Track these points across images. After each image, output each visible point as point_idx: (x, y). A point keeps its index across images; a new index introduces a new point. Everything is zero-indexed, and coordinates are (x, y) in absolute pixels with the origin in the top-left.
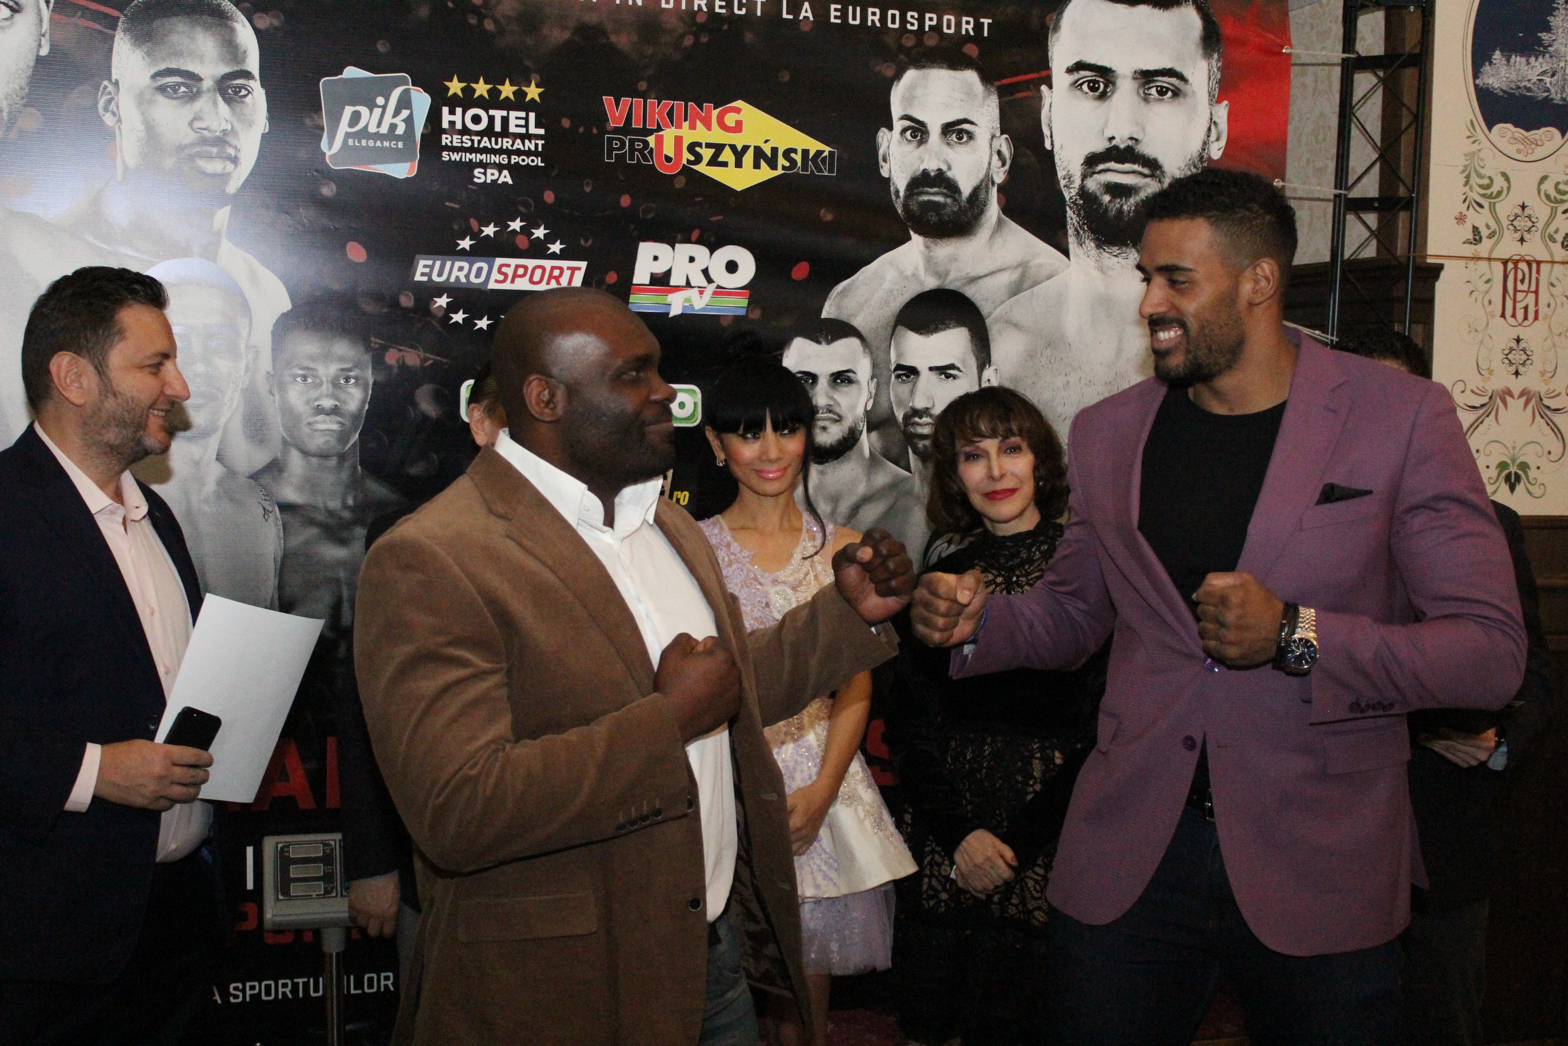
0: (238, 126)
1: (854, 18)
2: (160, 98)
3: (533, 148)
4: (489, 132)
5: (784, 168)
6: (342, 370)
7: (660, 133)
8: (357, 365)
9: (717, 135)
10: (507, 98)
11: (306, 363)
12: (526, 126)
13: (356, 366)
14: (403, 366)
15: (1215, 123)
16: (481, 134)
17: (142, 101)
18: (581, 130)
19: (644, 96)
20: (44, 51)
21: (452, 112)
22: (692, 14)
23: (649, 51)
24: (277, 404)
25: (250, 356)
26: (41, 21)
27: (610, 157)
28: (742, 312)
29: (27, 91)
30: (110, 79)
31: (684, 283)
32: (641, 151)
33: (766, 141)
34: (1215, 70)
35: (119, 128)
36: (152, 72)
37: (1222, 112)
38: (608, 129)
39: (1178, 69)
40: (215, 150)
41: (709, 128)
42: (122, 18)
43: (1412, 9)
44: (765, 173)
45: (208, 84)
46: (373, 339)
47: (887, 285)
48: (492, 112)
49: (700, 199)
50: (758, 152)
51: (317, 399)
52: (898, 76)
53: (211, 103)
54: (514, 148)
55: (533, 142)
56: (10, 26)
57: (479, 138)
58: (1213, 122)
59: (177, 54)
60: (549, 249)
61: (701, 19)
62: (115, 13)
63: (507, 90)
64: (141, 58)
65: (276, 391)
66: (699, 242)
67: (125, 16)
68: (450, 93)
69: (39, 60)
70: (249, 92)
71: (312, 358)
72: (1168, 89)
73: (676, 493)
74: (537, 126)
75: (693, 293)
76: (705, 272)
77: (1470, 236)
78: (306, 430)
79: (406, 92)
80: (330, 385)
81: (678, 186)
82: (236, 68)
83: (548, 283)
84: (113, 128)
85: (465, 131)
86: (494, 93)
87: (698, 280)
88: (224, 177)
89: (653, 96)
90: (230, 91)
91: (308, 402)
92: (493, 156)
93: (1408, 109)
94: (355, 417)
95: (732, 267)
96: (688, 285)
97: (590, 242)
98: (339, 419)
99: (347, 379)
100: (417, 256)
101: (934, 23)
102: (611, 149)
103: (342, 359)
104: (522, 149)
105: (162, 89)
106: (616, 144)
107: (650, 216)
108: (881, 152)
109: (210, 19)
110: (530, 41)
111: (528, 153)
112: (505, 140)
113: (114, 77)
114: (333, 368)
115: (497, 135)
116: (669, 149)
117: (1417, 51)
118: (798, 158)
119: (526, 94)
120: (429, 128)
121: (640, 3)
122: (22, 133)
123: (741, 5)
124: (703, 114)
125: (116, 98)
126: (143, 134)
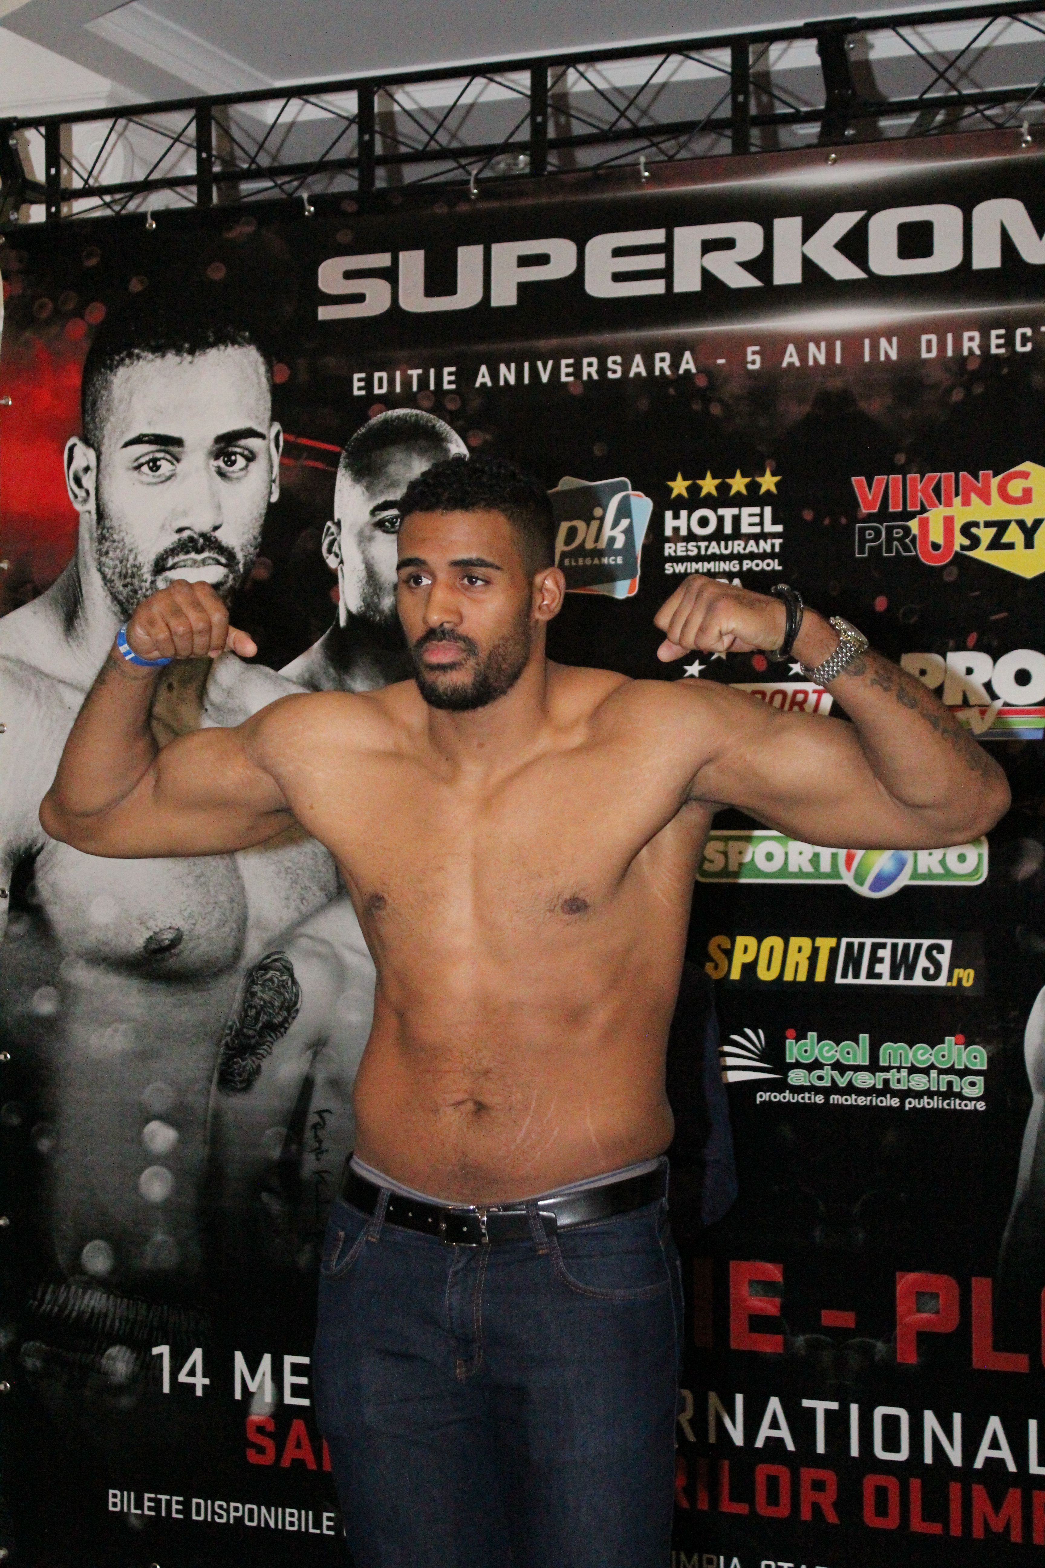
2: (379, 534)
3: (769, 550)
4: (718, 536)
7: (925, 515)
9: (999, 510)
10: (738, 493)
12: (761, 524)
16: (708, 538)
17: (363, 539)
18: (827, 521)
19: (903, 471)
20: (275, 498)
21: (676, 516)
22: (960, 360)
26: (272, 467)
27: (862, 551)
28: (1038, 736)
29: (259, 540)
30: (331, 518)
31: (959, 701)
32: (901, 540)
35: (342, 570)
36: (372, 506)
38: (860, 516)
41: (987, 500)
42: (344, 454)
48: (721, 511)
49: (977, 593)
54: (747, 551)
55: (769, 541)
56: (245, 476)
57: (706, 543)
59: (394, 484)
60: (791, 669)
61: (972, 366)
62: (337, 449)
63: (738, 483)
66: (978, 648)
67: (347, 451)
68: (674, 494)
69: (270, 506)
73: (957, 972)
74: (775, 522)
75: (972, 714)
79: (626, 500)
81: (947, 578)
84: (336, 569)
85: (691, 537)
86: (724, 488)
87: (979, 696)
89: (915, 470)
92: (722, 563)
95: (1023, 677)
96: (966, 703)
102: (863, 541)
104: (756, 551)
105: (380, 525)
106: (870, 534)
107: (913, 620)
109: (423, 443)
110: (763, 422)
111: (763, 556)
112: (736, 542)
113: (337, 516)
115: (727, 538)
116: (936, 535)
119: (759, 486)
120: (651, 537)
121: (894, 356)
122: (256, 583)
123: (1025, 339)
124: (980, 485)
125: (338, 539)
126: (364, 574)
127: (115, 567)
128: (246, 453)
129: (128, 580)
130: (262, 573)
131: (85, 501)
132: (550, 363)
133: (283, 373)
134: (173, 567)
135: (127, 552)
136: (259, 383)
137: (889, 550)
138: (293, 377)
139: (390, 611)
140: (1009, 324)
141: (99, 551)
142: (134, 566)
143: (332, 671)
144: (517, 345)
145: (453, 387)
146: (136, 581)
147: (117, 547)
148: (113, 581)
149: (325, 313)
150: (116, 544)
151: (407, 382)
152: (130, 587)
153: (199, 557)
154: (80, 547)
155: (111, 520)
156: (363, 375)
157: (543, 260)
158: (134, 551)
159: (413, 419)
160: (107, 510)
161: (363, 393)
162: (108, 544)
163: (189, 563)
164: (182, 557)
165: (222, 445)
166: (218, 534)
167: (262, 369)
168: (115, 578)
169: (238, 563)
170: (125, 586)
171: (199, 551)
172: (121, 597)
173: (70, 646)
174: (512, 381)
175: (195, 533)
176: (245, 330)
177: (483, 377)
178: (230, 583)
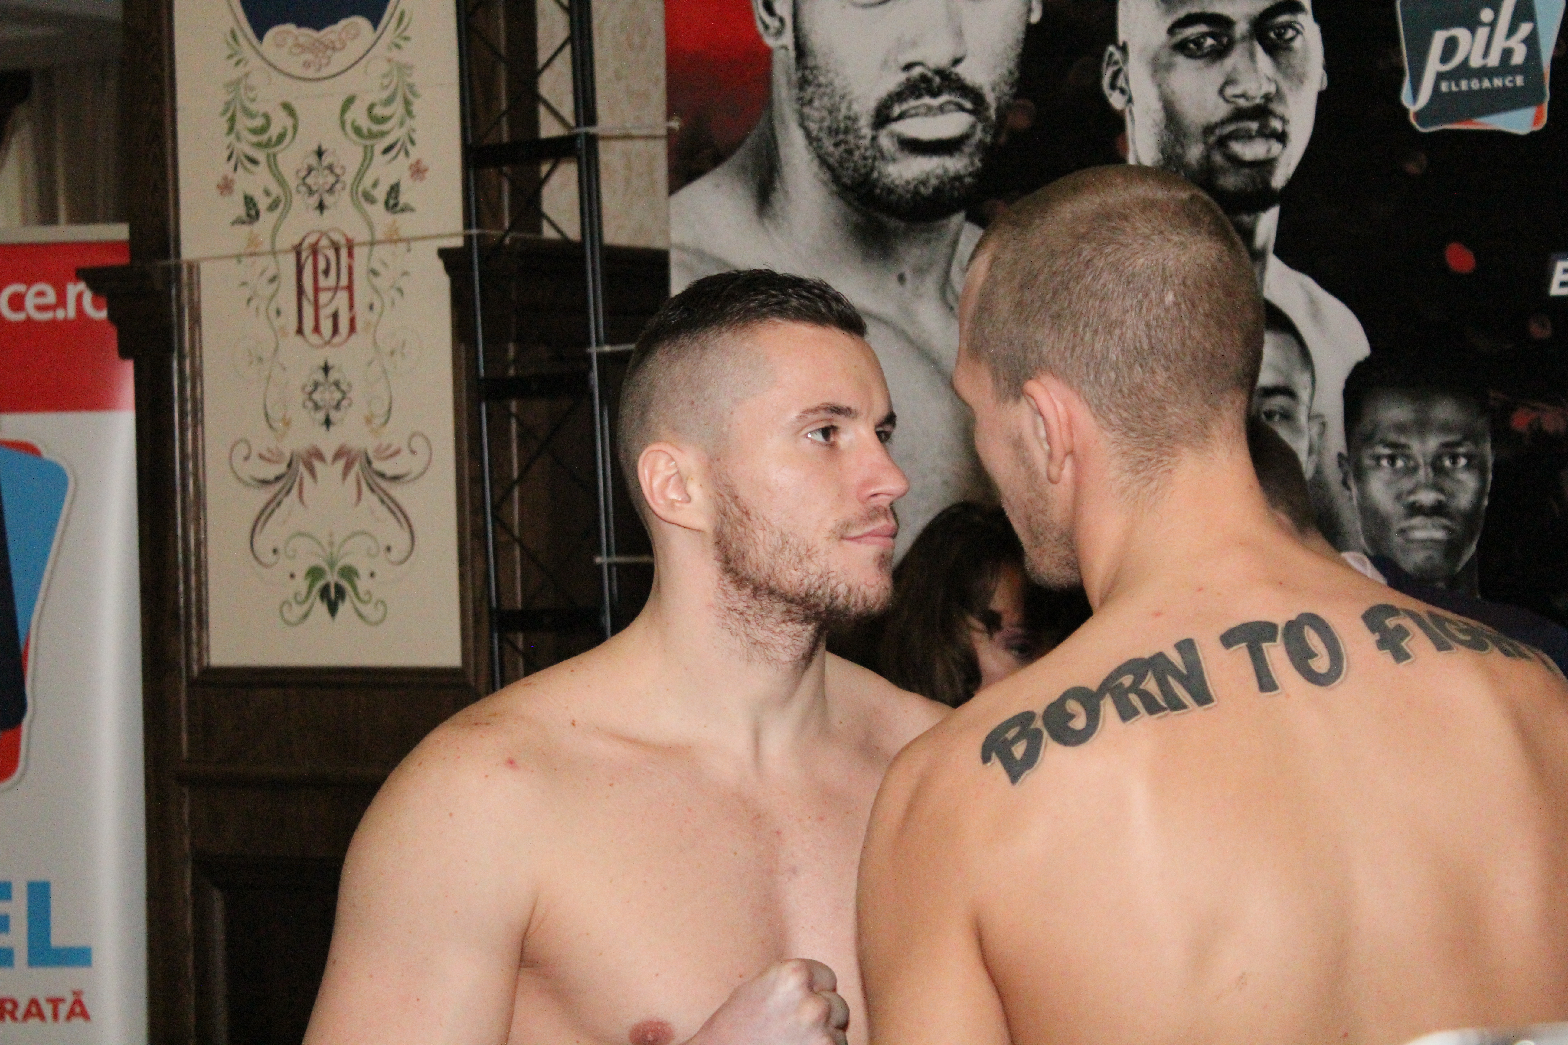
0: (1285, 86)
2: (1180, 60)
6: (1447, 445)
8: (1469, 435)
11: (1392, 437)
13: (1466, 438)
14: (1538, 434)
17: (1159, 67)
20: (1035, 17)
24: (1355, 502)
25: (1315, 429)
29: (1017, 74)
30: (1116, 42)
35: (1131, 112)
36: (1169, 22)
40: (1254, 126)
45: (1241, 28)
46: (1492, 394)
51: (1411, 492)
53: (1247, 54)
64: (1154, 5)
65: (1352, 483)
69: (1030, 28)
70: (1298, 32)
71: (1401, 428)
78: (1398, 540)
80: (1429, 470)
84: (1122, 112)
88: (1267, 165)
90: (1272, 35)
91: (1398, 497)
94: (1469, 517)
98: (1445, 521)
99: (1454, 458)
100: (1553, 256)
103: (1445, 428)
105: (1181, 47)
113: (1121, 38)
114: (1433, 443)
120: (1564, 47)
122: (1014, 134)
125: (1125, 68)
126: (1160, 116)
127: (822, 120)
129: (841, 137)
130: (1021, 121)
131: (779, 33)
134: (902, 116)
135: (837, 99)
139: (1200, 165)
141: (800, 99)
142: (847, 118)
146: (851, 138)
147: (824, 94)
148: (818, 140)
150: (822, 90)
152: (843, 147)
153: (936, 102)
154: (775, 96)
155: (815, 56)
158: (848, 98)
160: (809, 44)
162: (810, 90)
163: (922, 110)
164: (912, 103)
166: (960, 70)
168: (823, 135)
169: (987, 109)
170: (836, 145)
171: (935, 94)
172: (831, 160)
173: (766, 230)
175: (929, 70)
178: (979, 135)
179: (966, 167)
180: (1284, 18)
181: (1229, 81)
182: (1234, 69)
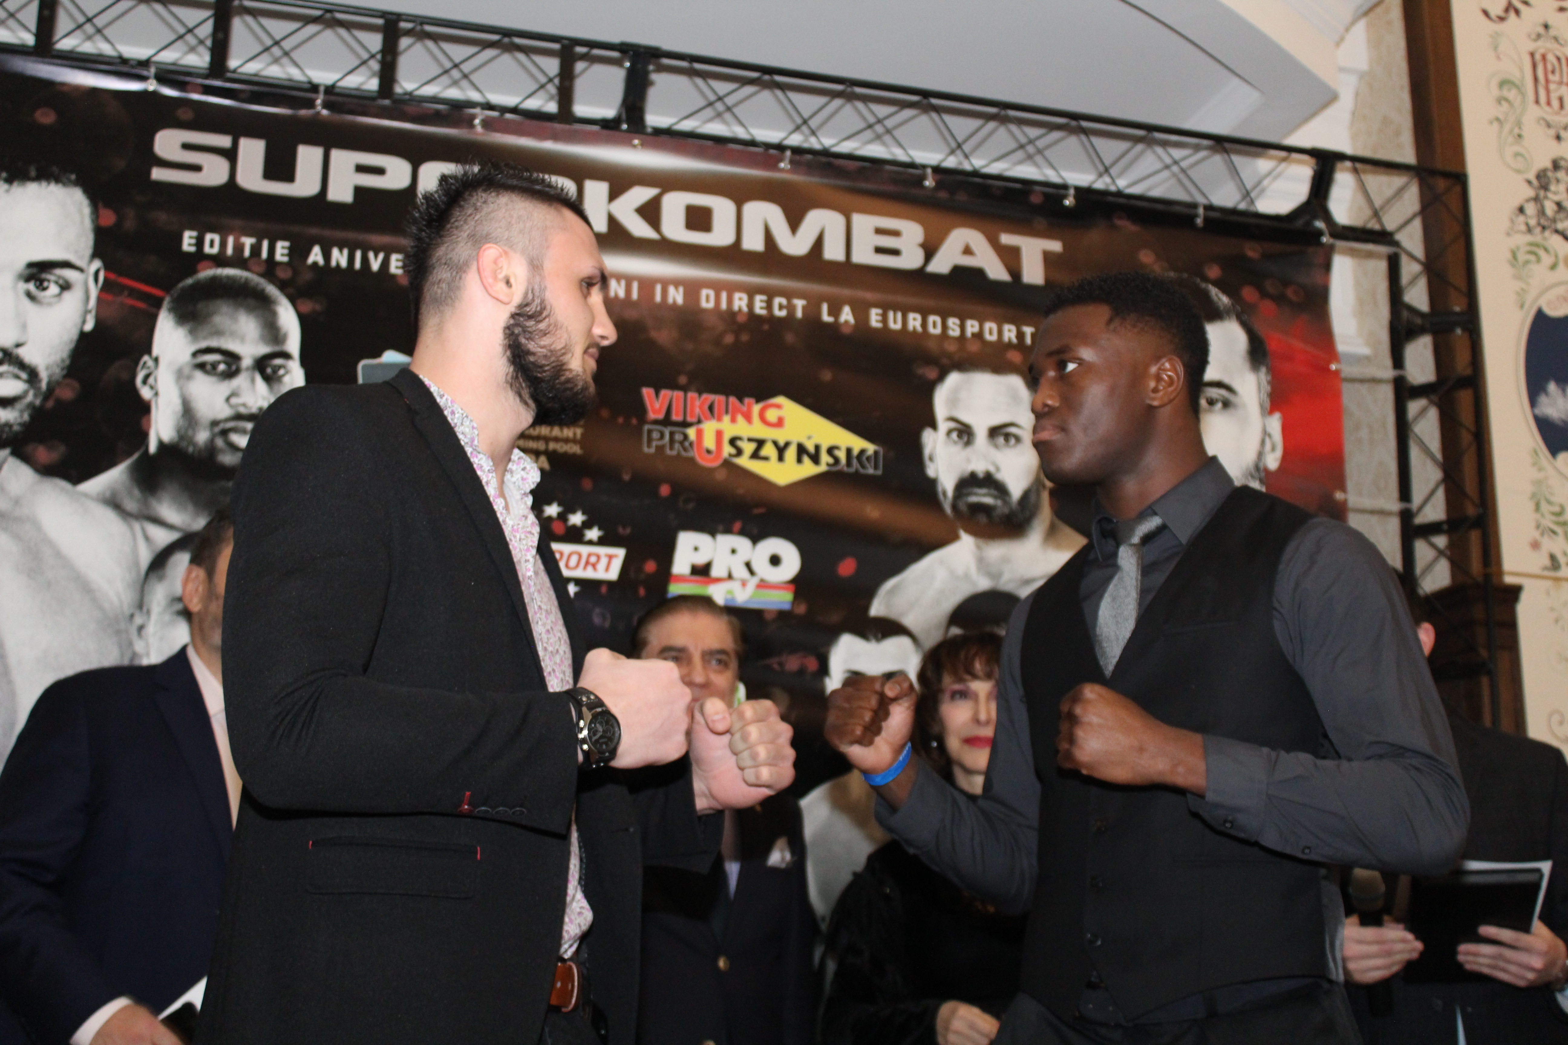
1: (895, 322)
2: (199, 375)
3: (571, 436)
5: (828, 465)
7: (700, 426)
9: (758, 430)
15: (1270, 436)
17: (181, 376)
18: (621, 420)
19: (685, 389)
20: (88, 328)
22: (732, 314)
23: (689, 346)
26: (88, 298)
27: (649, 447)
28: (787, 607)
29: (68, 362)
30: (149, 353)
31: (725, 575)
32: (681, 443)
33: (809, 438)
34: (1265, 383)
35: (156, 401)
36: (193, 349)
37: (1275, 424)
39: (1227, 380)
40: (249, 426)
41: (750, 423)
42: (168, 299)
43: (1459, 331)
44: (808, 469)
45: (247, 362)
47: (937, 584)
49: (742, 491)
50: (801, 450)
52: (941, 377)
53: (249, 379)
54: (552, 435)
55: (571, 429)
56: (56, 303)
58: (1266, 434)
59: (219, 333)
61: (741, 319)
64: (183, 335)
66: (741, 534)
67: (171, 297)
69: (83, 333)
70: (288, 371)
72: (1217, 401)
75: (734, 586)
76: (748, 565)
77: (1547, 562)
81: (718, 478)
82: (276, 349)
83: (585, 568)
84: (150, 400)
87: (741, 572)
89: (694, 390)
90: (269, 370)
92: (530, 442)
93: (1468, 430)
95: (775, 560)
96: (730, 577)
97: (628, 531)
101: (976, 329)
102: (650, 440)
104: (560, 435)
105: (201, 366)
106: (656, 435)
107: (690, 506)
108: (927, 451)
109: (252, 302)
111: (566, 441)
112: (543, 427)
113: (155, 353)
116: (709, 443)
117: (1468, 372)
118: (842, 455)
121: (680, 300)
122: (59, 402)
123: (781, 307)
124: (744, 408)
125: (155, 373)
126: (179, 408)
128: (61, 282)
130: (66, 394)
132: (381, 256)
133: (109, 218)
136: (82, 222)
137: (671, 448)
138: (119, 224)
139: (206, 445)
140: (770, 294)
143: (136, 492)
144: (351, 235)
145: (285, 259)
149: (158, 174)
151: (238, 248)
156: (194, 234)
157: (379, 171)
159: (243, 280)
161: (193, 249)
165: (34, 270)
166: (21, 351)
167: (87, 210)
169: (40, 381)
174: (344, 263)
176: (72, 172)
177: (316, 255)
178: (30, 397)
179: (16, 419)
180: (278, 361)
181: (234, 394)
182: (239, 387)
